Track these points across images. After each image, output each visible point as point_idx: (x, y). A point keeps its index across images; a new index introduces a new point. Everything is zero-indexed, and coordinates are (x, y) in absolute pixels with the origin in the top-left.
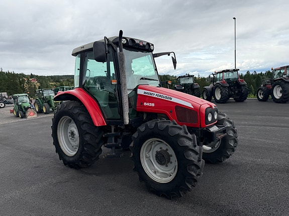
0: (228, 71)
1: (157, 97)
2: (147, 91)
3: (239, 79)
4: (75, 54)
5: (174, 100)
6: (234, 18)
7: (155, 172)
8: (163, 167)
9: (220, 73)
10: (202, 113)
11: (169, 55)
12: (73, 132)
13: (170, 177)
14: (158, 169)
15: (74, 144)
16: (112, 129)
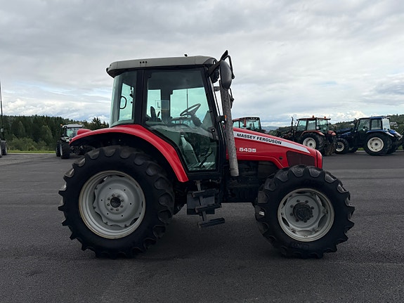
1: (259, 140)
2: (242, 133)
5: (284, 145)
7: (294, 232)
10: (319, 159)
12: (119, 196)
13: (318, 233)
14: (294, 227)
15: (118, 217)
16: (198, 186)
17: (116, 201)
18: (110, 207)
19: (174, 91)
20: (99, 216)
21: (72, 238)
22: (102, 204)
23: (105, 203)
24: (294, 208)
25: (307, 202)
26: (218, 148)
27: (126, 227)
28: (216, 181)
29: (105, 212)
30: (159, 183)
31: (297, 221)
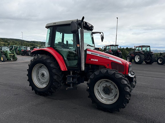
0: (113, 45)
1: (100, 56)
2: (93, 53)
3: (118, 50)
4: (47, 27)
5: (110, 58)
6: (117, 18)
7: (102, 98)
8: (107, 96)
9: (109, 46)
10: (127, 67)
11: (100, 34)
13: (112, 101)
14: (103, 96)
15: (43, 81)
16: (71, 73)
17: (43, 75)
18: (41, 77)
23: (40, 75)
28: (78, 72)
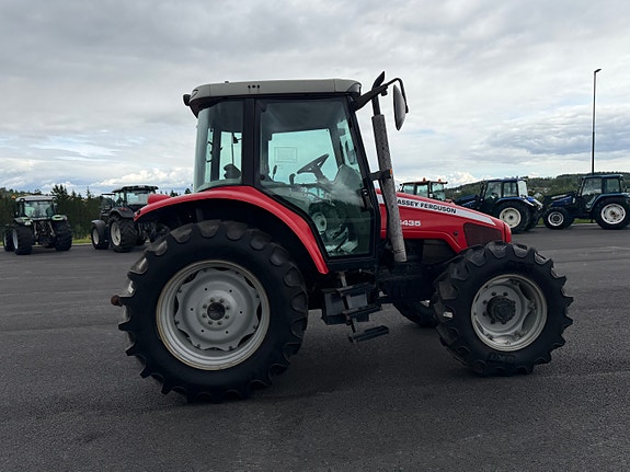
1: (423, 208)
12: (222, 301)
13: (524, 338)
14: (490, 332)
15: (219, 335)
16: (343, 279)
17: (218, 309)
18: (207, 319)
19: (273, 135)
20: (184, 336)
21: (144, 375)
22: (192, 317)
23: (197, 314)
24: (489, 304)
25: (506, 294)
26: (372, 221)
27: (231, 350)
28: (369, 272)
29: (198, 328)
30: (289, 277)
31: (493, 322)
